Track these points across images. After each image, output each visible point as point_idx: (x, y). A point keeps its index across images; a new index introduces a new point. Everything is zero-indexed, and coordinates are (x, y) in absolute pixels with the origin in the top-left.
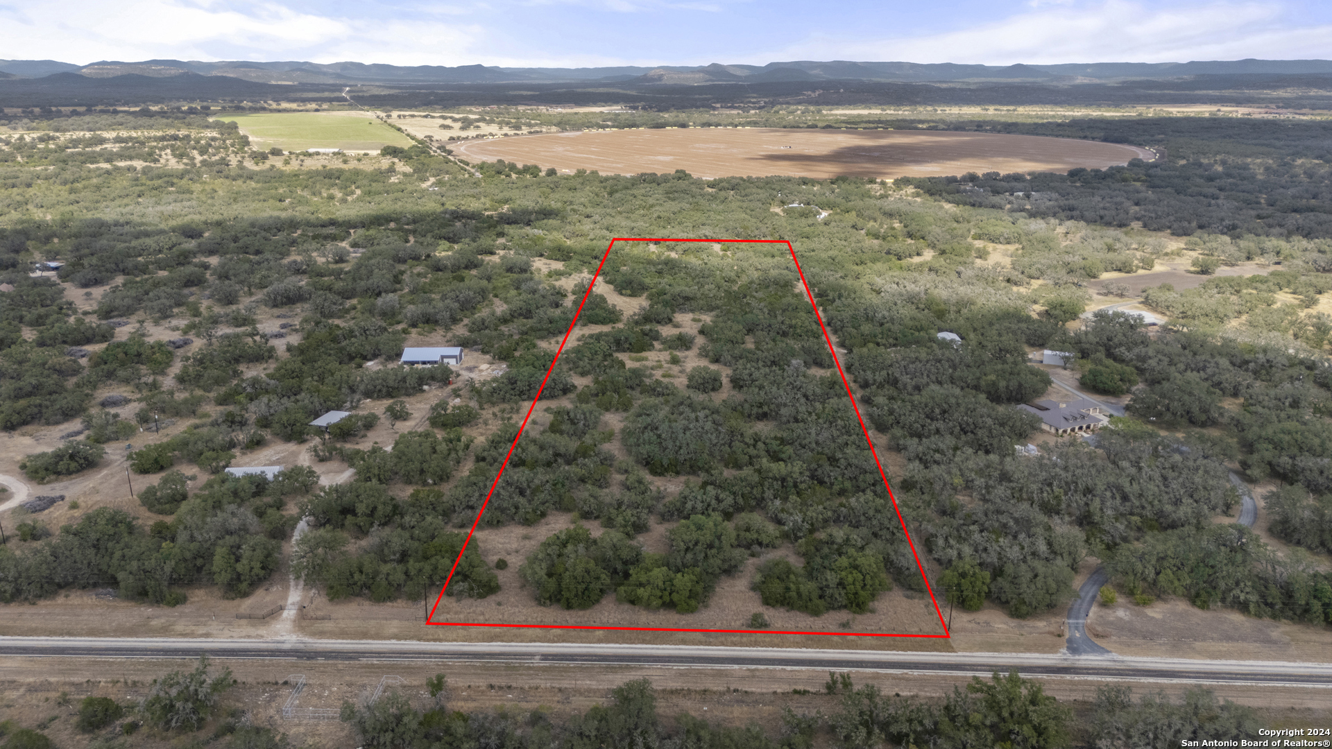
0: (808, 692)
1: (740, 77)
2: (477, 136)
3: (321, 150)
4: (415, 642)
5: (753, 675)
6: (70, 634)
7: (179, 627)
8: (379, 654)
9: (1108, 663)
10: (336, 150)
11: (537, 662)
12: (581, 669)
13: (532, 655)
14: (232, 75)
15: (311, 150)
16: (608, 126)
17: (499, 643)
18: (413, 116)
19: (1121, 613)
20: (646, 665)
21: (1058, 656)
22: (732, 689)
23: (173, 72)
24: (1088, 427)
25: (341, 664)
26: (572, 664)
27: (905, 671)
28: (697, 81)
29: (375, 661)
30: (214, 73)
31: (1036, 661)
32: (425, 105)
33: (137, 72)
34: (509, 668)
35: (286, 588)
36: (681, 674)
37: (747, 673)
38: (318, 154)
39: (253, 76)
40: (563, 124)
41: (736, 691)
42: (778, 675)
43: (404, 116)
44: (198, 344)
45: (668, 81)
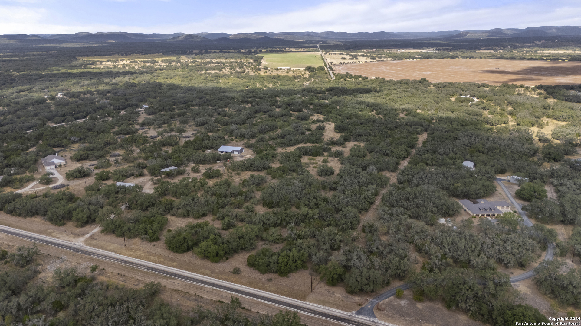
0: (224, 303)
1: (508, 34)
2: (352, 62)
3: (282, 68)
4: (113, 253)
5: (212, 292)
6: (25, 230)
7: (54, 234)
8: (98, 255)
9: (368, 322)
10: (288, 68)
11: (143, 269)
12: (155, 275)
13: (143, 266)
14: (281, 38)
15: (279, 68)
16: (416, 58)
17: (139, 260)
18: (335, 54)
19: (403, 302)
20: (178, 278)
21: (350, 313)
22: (197, 294)
23: (260, 37)
24: (494, 215)
25: (84, 256)
26: (153, 272)
27: (273, 304)
28: (484, 36)
29: (94, 257)
30: (275, 37)
31: (335, 313)
32: (347, 49)
33: (248, 37)
34: (133, 269)
35: (96, 227)
36: (187, 285)
37: (211, 290)
38: (281, 69)
39: (289, 38)
40: (395, 57)
41: (198, 296)
42: (222, 293)
43: (332, 54)
44: (159, 138)
45: (468, 36)
